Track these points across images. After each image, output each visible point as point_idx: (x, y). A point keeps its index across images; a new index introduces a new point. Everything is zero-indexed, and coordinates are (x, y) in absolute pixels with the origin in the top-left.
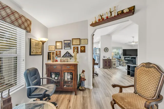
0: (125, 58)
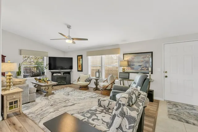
0: (53, 73)
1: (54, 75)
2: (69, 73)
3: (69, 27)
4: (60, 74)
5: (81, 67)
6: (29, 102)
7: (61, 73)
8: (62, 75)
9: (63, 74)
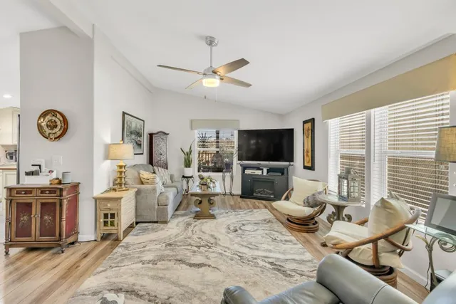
0: (244, 168)
1: (248, 172)
2: (282, 171)
3: (211, 42)
4: (259, 172)
5: (310, 154)
6: (157, 222)
7: (262, 169)
8: (265, 173)
9: (268, 173)
